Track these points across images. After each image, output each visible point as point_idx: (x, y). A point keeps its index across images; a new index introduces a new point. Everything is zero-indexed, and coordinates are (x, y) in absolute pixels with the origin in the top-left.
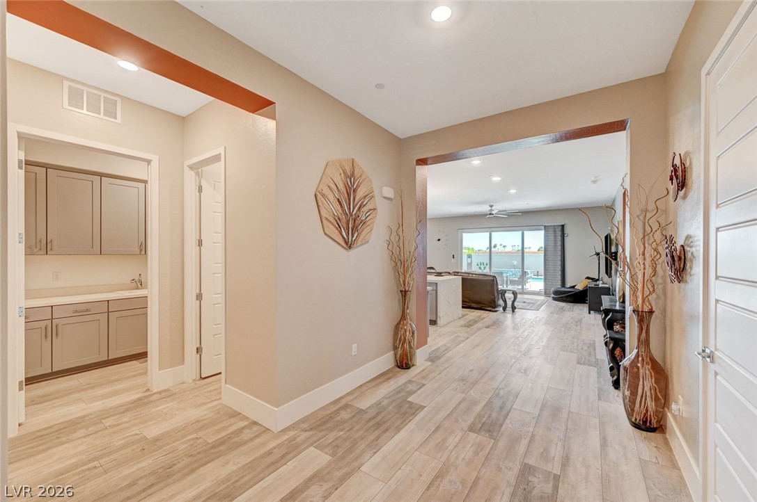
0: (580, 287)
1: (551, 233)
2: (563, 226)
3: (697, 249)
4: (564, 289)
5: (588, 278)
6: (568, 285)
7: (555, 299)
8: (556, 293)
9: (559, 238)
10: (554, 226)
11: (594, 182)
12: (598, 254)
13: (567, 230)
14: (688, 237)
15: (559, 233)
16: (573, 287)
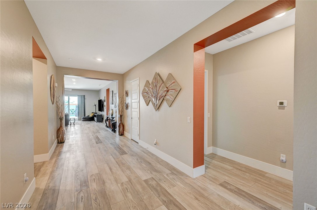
0: (91, 116)
1: (80, 98)
2: (84, 96)
3: (130, 105)
4: (85, 117)
5: (92, 113)
6: (86, 116)
7: (83, 121)
8: (83, 118)
9: (83, 100)
10: (81, 95)
11: (100, 85)
12: (95, 105)
13: (85, 97)
14: (128, 103)
15: (83, 98)
16: (88, 116)
